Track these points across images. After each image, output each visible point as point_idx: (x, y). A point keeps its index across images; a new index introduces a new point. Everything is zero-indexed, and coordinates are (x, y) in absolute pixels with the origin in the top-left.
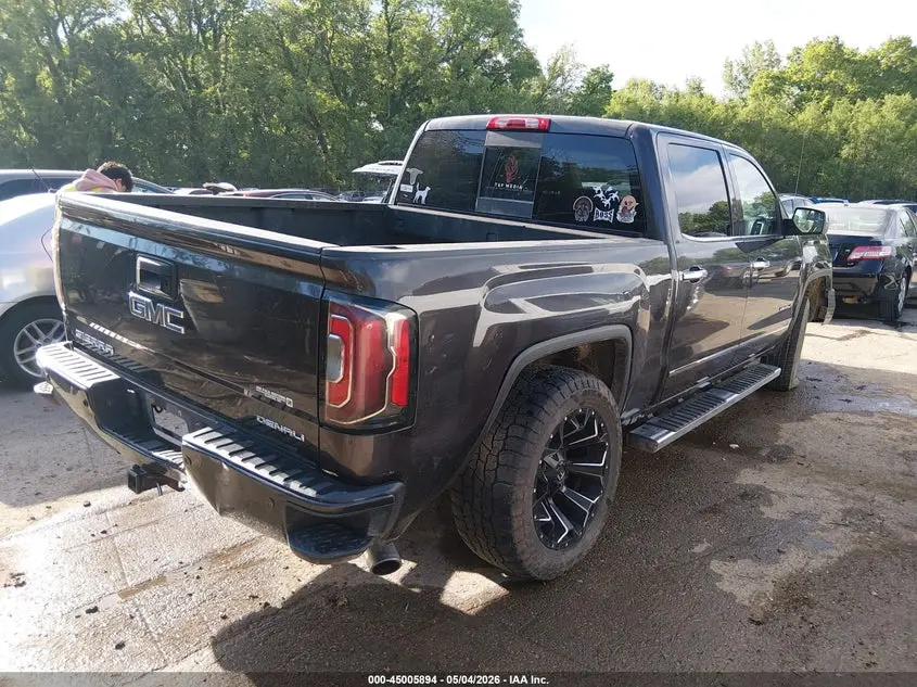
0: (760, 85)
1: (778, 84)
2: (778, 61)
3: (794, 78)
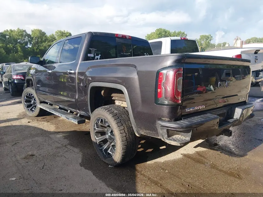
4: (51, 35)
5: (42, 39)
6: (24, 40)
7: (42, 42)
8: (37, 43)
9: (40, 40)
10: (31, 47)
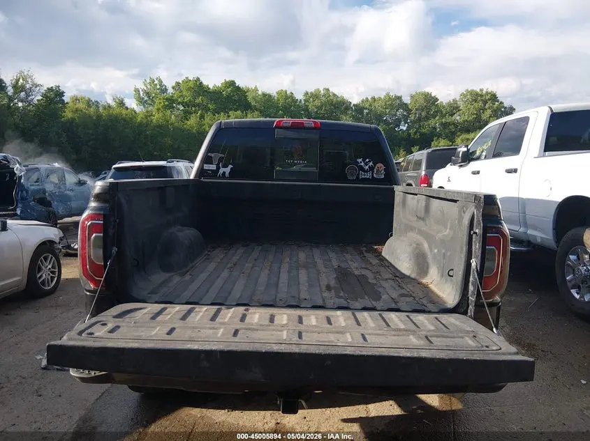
0: (160, 103)
1: (170, 103)
2: (166, 90)
3: (179, 100)
4: (450, 101)
5: (428, 113)
6: (396, 115)
7: (427, 118)
8: (420, 119)
9: (424, 114)
10: (405, 128)
